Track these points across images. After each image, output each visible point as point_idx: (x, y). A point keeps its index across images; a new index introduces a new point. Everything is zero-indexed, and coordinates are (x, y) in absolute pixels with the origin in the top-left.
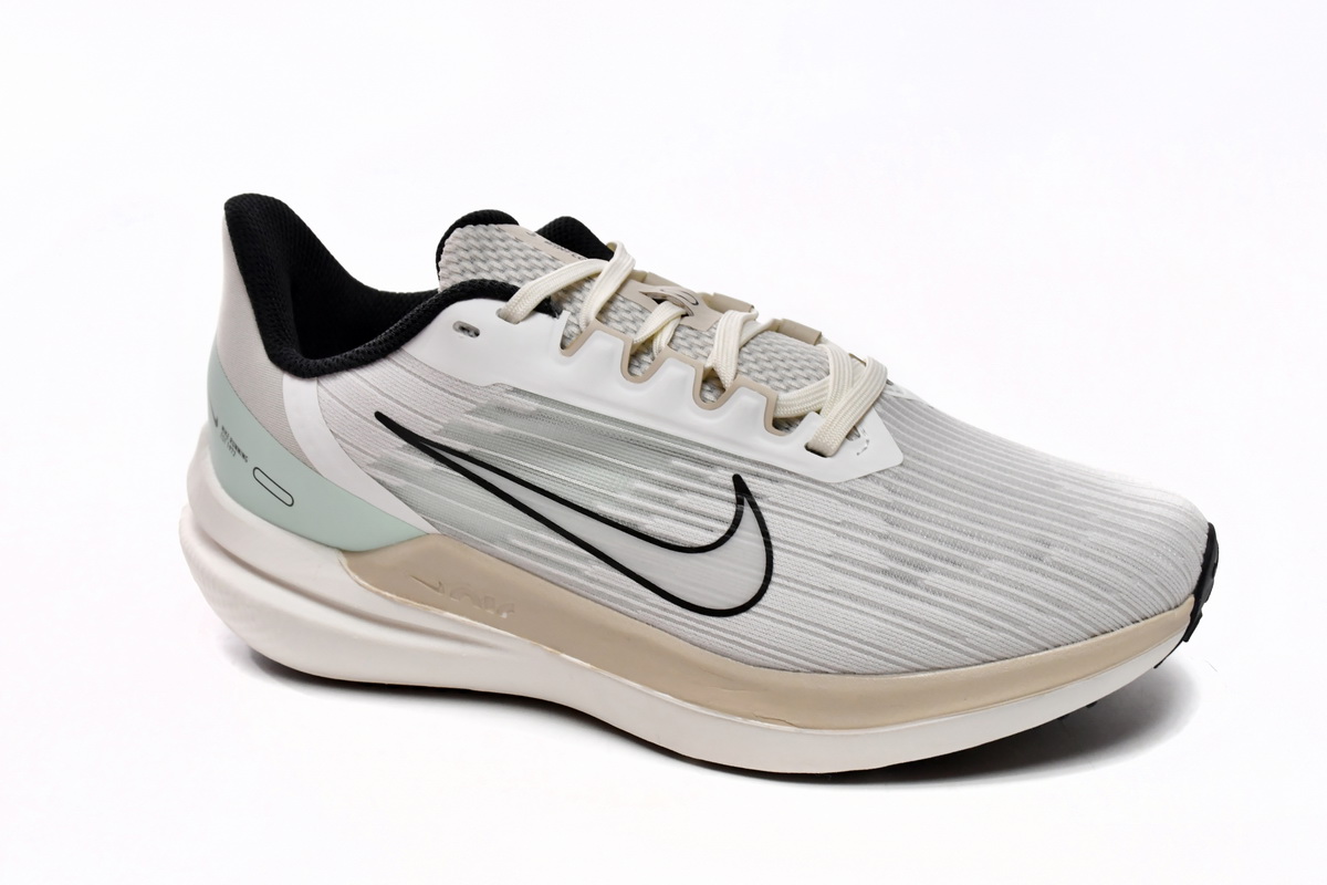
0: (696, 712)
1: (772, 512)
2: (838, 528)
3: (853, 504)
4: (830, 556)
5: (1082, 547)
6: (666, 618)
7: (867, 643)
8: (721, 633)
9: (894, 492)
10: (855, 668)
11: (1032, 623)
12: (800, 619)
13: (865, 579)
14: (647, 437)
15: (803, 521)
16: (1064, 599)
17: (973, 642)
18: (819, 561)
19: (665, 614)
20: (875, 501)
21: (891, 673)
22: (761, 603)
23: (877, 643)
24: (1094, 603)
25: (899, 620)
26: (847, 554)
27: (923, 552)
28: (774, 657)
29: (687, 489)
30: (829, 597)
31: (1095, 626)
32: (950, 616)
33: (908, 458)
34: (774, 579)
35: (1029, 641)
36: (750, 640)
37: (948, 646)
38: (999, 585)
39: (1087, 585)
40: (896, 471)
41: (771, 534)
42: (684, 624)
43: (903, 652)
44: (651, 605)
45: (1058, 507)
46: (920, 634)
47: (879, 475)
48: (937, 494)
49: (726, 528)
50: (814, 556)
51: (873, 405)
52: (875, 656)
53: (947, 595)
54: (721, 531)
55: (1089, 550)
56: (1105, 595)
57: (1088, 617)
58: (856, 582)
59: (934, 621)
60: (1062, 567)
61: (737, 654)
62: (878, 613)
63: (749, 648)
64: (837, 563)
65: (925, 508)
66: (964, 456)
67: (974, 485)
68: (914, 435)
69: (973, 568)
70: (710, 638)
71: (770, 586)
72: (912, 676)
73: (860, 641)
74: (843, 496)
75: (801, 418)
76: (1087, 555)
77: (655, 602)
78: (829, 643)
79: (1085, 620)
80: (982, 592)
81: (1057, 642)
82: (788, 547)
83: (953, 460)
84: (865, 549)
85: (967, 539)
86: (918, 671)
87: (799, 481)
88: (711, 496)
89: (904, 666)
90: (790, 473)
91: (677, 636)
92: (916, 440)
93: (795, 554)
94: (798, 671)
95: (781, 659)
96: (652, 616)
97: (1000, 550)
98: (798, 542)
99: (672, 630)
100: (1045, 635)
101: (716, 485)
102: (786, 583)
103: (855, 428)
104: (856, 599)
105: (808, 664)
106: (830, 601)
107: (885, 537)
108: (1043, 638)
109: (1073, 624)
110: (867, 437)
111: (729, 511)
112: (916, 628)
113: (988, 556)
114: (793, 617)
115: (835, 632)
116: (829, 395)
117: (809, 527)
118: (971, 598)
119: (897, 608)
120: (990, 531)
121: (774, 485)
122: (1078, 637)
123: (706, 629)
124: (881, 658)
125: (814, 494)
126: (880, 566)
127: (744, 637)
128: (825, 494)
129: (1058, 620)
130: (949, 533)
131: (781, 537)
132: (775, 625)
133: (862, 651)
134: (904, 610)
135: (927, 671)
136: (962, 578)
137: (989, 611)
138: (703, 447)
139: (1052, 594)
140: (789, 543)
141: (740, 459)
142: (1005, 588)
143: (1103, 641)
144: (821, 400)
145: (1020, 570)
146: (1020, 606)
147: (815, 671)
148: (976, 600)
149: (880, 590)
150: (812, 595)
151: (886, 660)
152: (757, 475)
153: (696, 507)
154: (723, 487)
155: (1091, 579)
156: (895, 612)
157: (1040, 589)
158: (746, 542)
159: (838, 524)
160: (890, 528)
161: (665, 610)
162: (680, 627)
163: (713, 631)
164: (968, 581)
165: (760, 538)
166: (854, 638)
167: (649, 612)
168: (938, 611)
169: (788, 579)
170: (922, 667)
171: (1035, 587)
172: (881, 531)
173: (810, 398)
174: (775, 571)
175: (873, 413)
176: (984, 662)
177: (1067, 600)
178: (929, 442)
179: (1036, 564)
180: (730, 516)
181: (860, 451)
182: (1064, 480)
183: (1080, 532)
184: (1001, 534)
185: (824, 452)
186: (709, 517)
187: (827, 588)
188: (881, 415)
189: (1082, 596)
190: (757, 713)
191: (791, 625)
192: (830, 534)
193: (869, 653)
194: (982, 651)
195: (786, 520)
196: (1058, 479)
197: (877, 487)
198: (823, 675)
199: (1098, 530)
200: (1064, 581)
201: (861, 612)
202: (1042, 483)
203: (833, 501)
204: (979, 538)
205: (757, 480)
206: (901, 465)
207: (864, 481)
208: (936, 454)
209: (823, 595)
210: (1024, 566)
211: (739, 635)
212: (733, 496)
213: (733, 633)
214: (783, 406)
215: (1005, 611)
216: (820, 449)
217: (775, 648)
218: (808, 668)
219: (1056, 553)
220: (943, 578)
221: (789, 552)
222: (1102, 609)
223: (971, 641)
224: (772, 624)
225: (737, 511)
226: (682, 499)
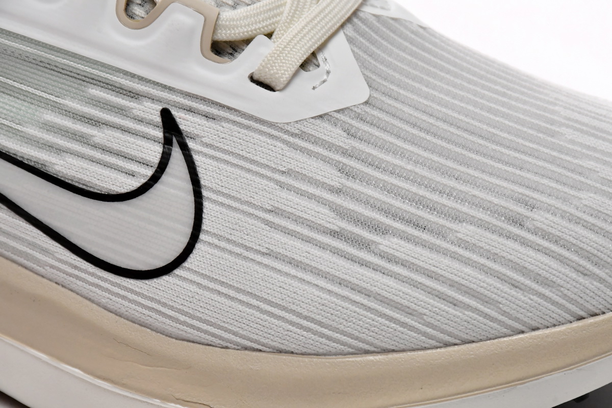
0: (108, 391)
1: (206, 155)
2: (283, 179)
3: (302, 150)
4: (270, 211)
5: (573, 211)
6: (77, 277)
7: (306, 318)
8: (140, 299)
9: (354, 136)
10: (292, 347)
11: (504, 301)
12: (230, 287)
13: (309, 240)
14: (59, 59)
15: (242, 168)
16: (544, 273)
17: (433, 321)
18: (257, 218)
19: (76, 272)
20: (330, 146)
21: (336, 354)
22: (186, 264)
23: (318, 318)
24: (581, 279)
25: (346, 292)
26: (290, 210)
27: (380, 210)
28: (199, 329)
29: (107, 124)
30: (266, 260)
31: (582, 308)
32: (406, 289)
33: (375, 95)
34: (202, 236)
35: (499, 322)
36: (172, 308)
37: (404, 325)
38: (467, 254)
39: (575, 258)
40: (359, 111)
41: (202, 182)
42: (97, 286)
43: (349, 330)
44: (60, 261)
45: (553, 161)
46: (369, 309)
47: (335, 115)
48: (405, 140)
49: (149, 172)
50: (251, 210)
51: (342, 26)
52: (315, 333)
53: (404, 264)
54: (144, 176)
55: (580, 214)
56: (596, 270)
57: (573, 296)
58: (298, 244)
59: (388, 295)
60: (545, 235)
61: (157, 324)
62: (322, 283)
63: (170, 317)
64: (277, 220)
65: (389, 158)
66: (448, 93)
67: (452, 129)
68: (389, 65)
69: (440, 233)
70: (126, 303)
71: (198, 246)
72: (359, 359)
73: (299, 315)
74: (291, 139)
75: (248, 41)
76: (578, 221)
77: (63, 258)
78: (262, 316)
79: (571, 301)
80: (446, 261)
81: (534, 324)
82: (221, 199)
83: (433, 99)
84: (312, 205)
85: (435, 197)
86: (367, 352)
87: (239, 119)
88: (135, 134)
89: (350, 346)
90: (229, 109)
91: (90, 300)
92: (390, 72)
93: (229, 207)
94: (227, 348)
95: (206, 332)
96: (62, 275)
97: (473, 212)
98: (234, 194)
99: (85, 292)
100: (519, 316)
101: (141, 121)
102: (216, 241)
103: (314, 54)
104: (297, 264)
105: (239, 340)
106: (266, 266)
107: (338, 191)
108: (517, 320)
109: (554, 303)
110: (327, 68)
111: (154, 153)
112: (365, 301)
113: (458, 218)
114: (222, 283)
115: (270, 303)
116: (285, 14)
117: (248, 176)
118: (433, 268)
119: (344, 277)
120: (463, 188)
121: (210, 124)
122: (561, 319)
123: (122, 292)
124: (322, 335)
125: (257, 136)
126: (328, 225)
127: (164, 305)
128: (271, 136)
129: (535, 298)
130: (414, 189)
131: (214, 186)
132: (200, 291)
133: (301, 327)
134: (352, 279)
135: (378, 353)
136: (424, 244)
137: (452, 285)
138: (126, 73)
139: (530, 267)
140: (224, 195)
141: (171, 89)
142: (475, 257)
143: (591, 324)
144: (274, 20)
145: (495, 237)
146: (490, 280)
147: (246, 348)
148: (439, 271)
149: (327, 255)
150: (246, 258)
151: (329, 338)
152: (190, 110)
153: (115, 147)
154: (149, 123)
155: (579, 251)
156: (341, 283)
157: (516, 260)
158: (172, 191)
159: (283, 173)
160: (344, 181)
161: (76, 267)
162: (93, 289)
163: (129, 295)
164: (432, 248)
165: (190, 187)
166: (293, 312)
167: (59, 269)
168: (391, 282)
169: (219, 237)
170: (372, 349)
171: (512, 257)
172: (332, 183)
173: (261, 18)
174: (204, 227)
175: (341, 38)
176: (447, 345)
177: (548, 275)
178: (408, 75)
179: (515, 230)
180: (155, 158)
181: (317, 83)
182: (568, 126)
183: (572, 192)
184: (476, 192)
185: (273, 85)
186: (131, 159)
187: (265, 250)
188: (350, 40)
189: (567, 271)
190: (177, 395)
191: (219, 293)
192: (272, 184)
193: (308, 330)
194: (443, 331)
195: (222, 166)
196: (561, 125)
197: (333, 129)
198: (254, 353)
199: (597, 191)
200: (547, 253)
201: (302, 280)
202: (539, 129)
203: (279, 144)
204: (449, 195)
205: (189, 117)
206: (366, 103)
207: (318, 122)
208: (413, 90)
209: (259, 258)
210: (501, 233)
211: (159, 302)
212: (159, 134)
213: (152, 299)
214: (225, 27)
215: (472, 286)
216: (267, 81)
217: (200, 320)
218: (237, 344)
219: (540, 218)
220: (402, 242)
221: (222, 204)
222: (591, 287)
223: (429, 320)
224: (198, 290)
225: (163, 153)
226: (99, 135)
